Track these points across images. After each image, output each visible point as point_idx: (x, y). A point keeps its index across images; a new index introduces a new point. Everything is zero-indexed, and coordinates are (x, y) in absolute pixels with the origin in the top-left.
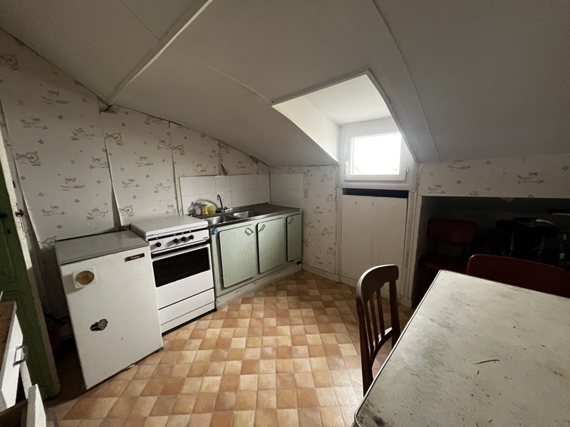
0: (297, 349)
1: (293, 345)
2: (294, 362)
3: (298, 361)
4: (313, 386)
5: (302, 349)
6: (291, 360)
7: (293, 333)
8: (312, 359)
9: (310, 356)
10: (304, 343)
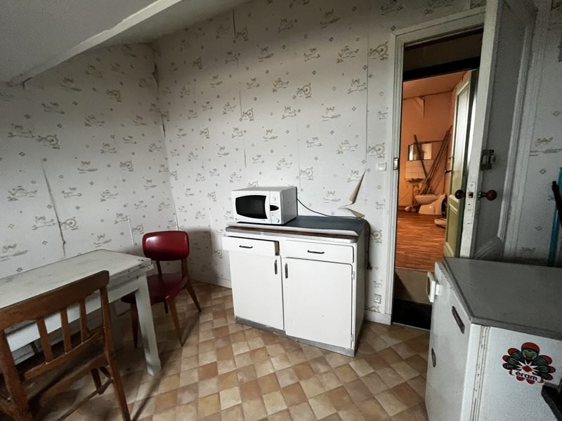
0: (292, 378)
1: (298, 383)
2: (290, 363)
3: (287, 365)
4: (267, 347)
5: (286, 381)
6: (293, 364)
7: (306, 404)
8: (272, 371)
9: (274, 373)
10: (286, 390)
